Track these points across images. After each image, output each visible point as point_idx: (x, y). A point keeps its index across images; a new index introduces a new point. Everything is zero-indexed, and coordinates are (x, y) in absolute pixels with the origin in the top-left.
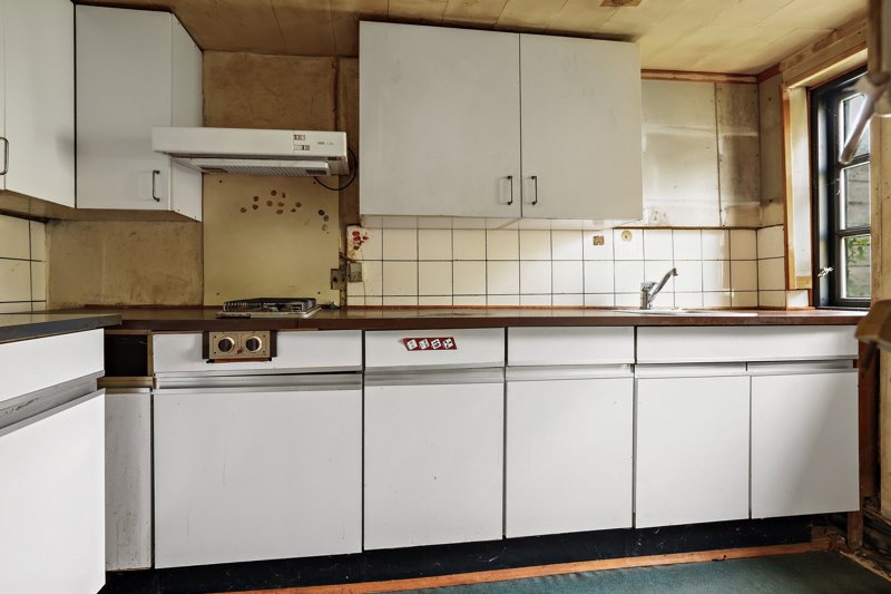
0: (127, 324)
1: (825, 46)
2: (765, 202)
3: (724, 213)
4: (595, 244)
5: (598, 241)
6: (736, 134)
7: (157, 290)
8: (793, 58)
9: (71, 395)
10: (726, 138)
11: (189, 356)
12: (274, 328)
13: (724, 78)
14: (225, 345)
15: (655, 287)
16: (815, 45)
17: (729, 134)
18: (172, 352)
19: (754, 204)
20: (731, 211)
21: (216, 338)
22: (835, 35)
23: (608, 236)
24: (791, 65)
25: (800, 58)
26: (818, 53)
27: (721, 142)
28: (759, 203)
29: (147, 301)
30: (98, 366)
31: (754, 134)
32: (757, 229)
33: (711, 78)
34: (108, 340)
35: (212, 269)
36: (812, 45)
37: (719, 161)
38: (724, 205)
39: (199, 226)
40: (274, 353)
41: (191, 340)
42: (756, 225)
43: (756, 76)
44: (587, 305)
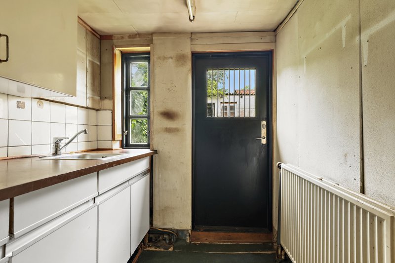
1: (134, 38)
2: (102, 98)
3: (88, 100)
4: (18, 107)
5: (20, 105)
6: (93, 60)
8: (119, 36)
10: (89, 60)
13: (90, 30)
15: (67, 141)
16: (130, 35)
17: (91, 59)
19: (98, 98)
20: (91, 99)
22: (137, 36)
23: (28, 103)
24: (118, 39)
25: (122, 38)
26: (130, 39)
27: (88, 61)
28: (99, 98)
31: (99, 63)
32: (97, 110)
33: (85, 25)
36: (128, 35)
37: (87, 71)
38: (88, 96)
42: (97, 108)
43: (100, 36)
44: (10, 156)
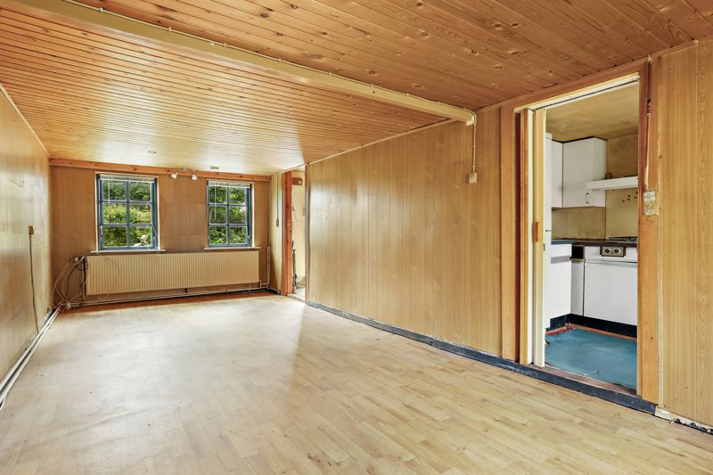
0: (578, 243)
7: (588, 233)
9: (562, 259)
11: (596, 254)
12: (625, 247)
14: (608, 251)
18: (590, 252)
21: (604, 248)
29: (584, 237)
30: (570, 254)
34: (573, 248)
35: (609, 225)
39: (604, 209)
40: (624, 254)
41: (597, 249)
